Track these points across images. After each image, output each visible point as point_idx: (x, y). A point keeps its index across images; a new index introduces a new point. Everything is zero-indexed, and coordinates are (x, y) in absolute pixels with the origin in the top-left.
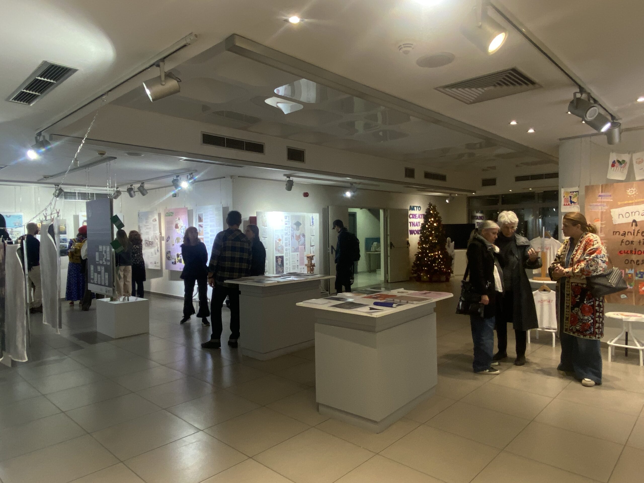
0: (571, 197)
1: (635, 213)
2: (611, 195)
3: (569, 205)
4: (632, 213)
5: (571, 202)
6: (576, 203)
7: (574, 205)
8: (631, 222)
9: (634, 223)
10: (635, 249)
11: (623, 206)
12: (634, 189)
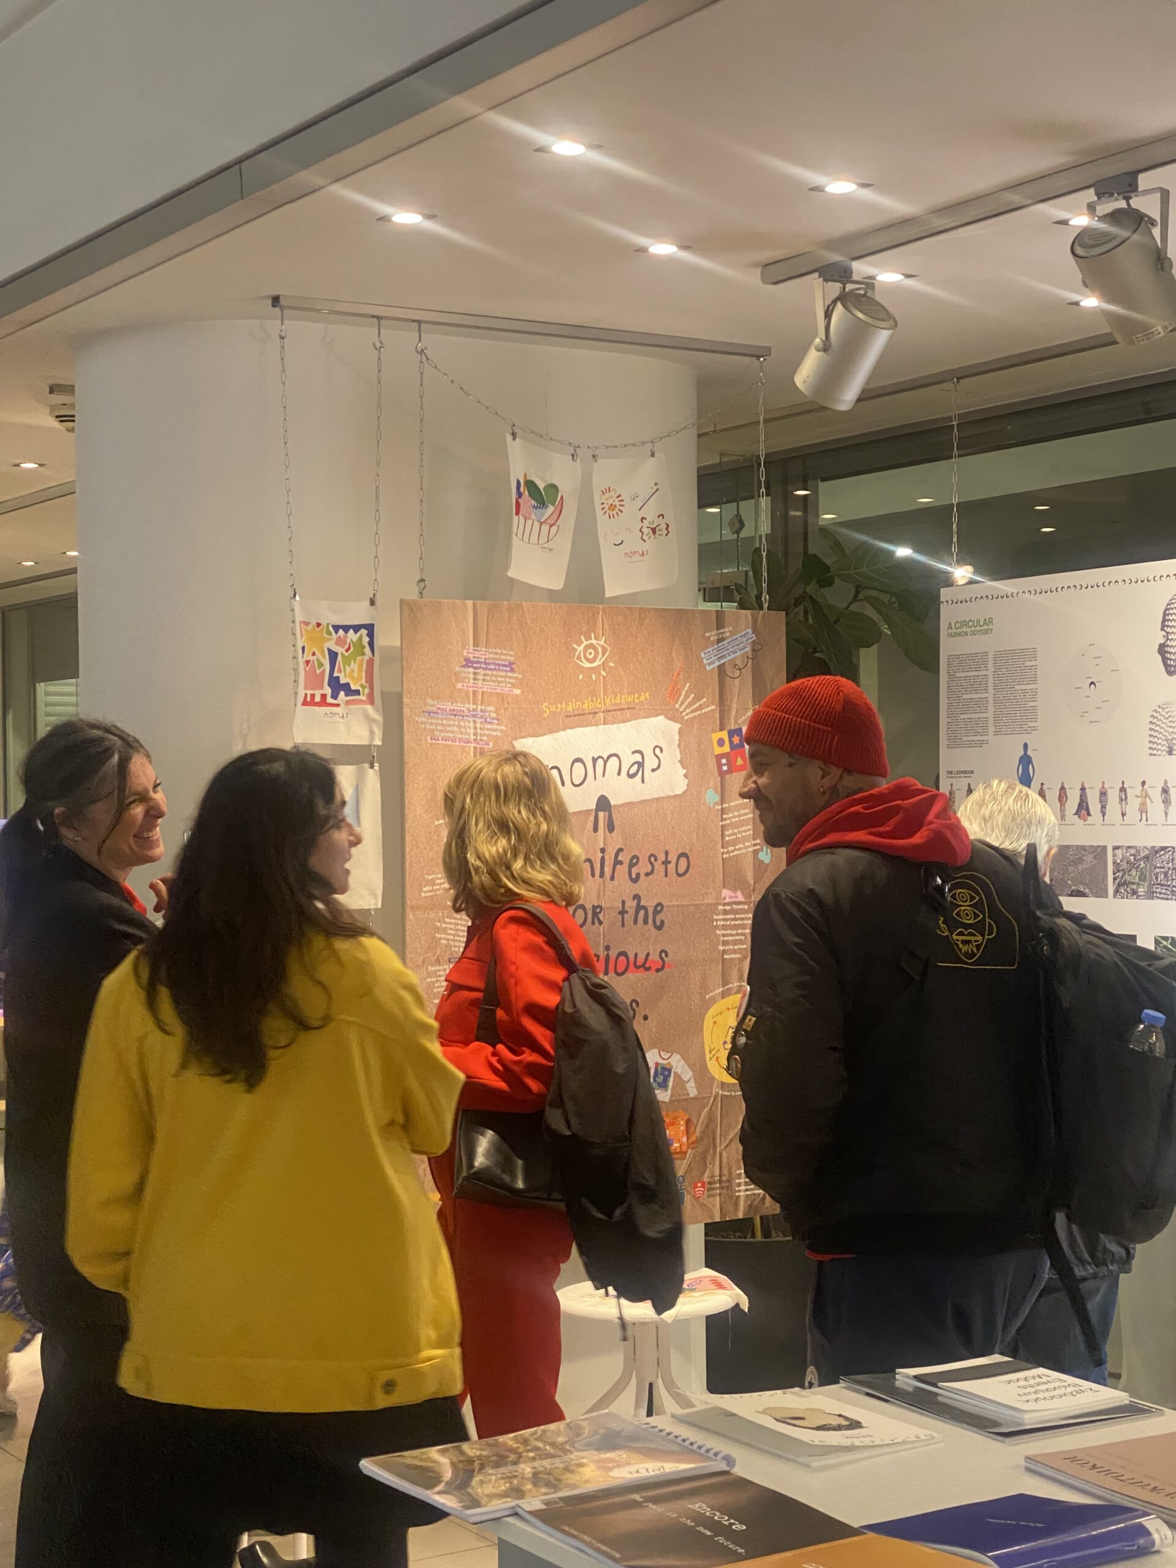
0: (333, 656)
1: (605, 762)
2: (511, 664)
3: (323, 702)
4: (594, 760)
5: (337, 686)
6: (357, 692)
7: (348, 703)
8: (591, 810)
9: (601, 814)
10: (607, 948)
11: (562, 727)
12: (602, 643)
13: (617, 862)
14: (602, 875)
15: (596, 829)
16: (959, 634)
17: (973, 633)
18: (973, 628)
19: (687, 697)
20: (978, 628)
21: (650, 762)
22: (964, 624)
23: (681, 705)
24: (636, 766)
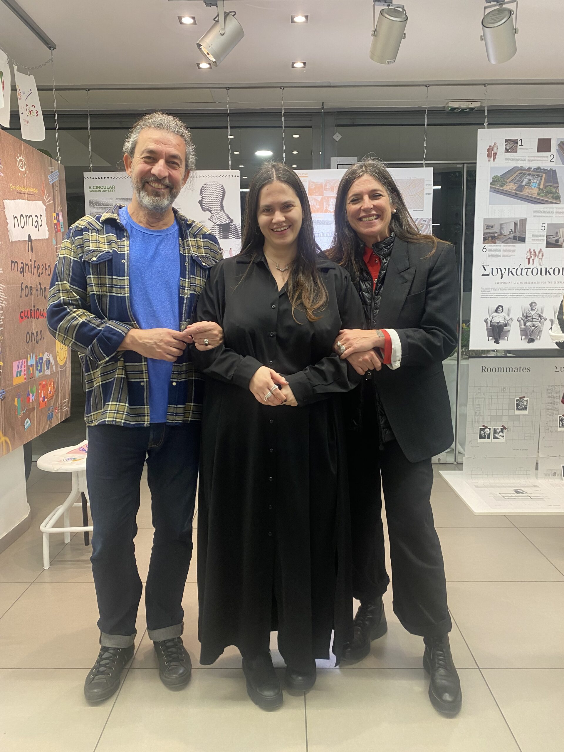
1: (29, 218)
4: (26, 217)
8: (26, 241)
9: (29, 243)
10: (34, 307)
11: (16, 198)
12: (24, 160)
13: (35, 267)
14: (31, 273)
15: (29, 251)
16: (96, 191)
17: (104, 191)
18: (104, 189)
19: (46, 195)
20: (106, 189)
21: (40, 223)
22: (98, 187)
23: (45, 198)
24: (36, 222)
